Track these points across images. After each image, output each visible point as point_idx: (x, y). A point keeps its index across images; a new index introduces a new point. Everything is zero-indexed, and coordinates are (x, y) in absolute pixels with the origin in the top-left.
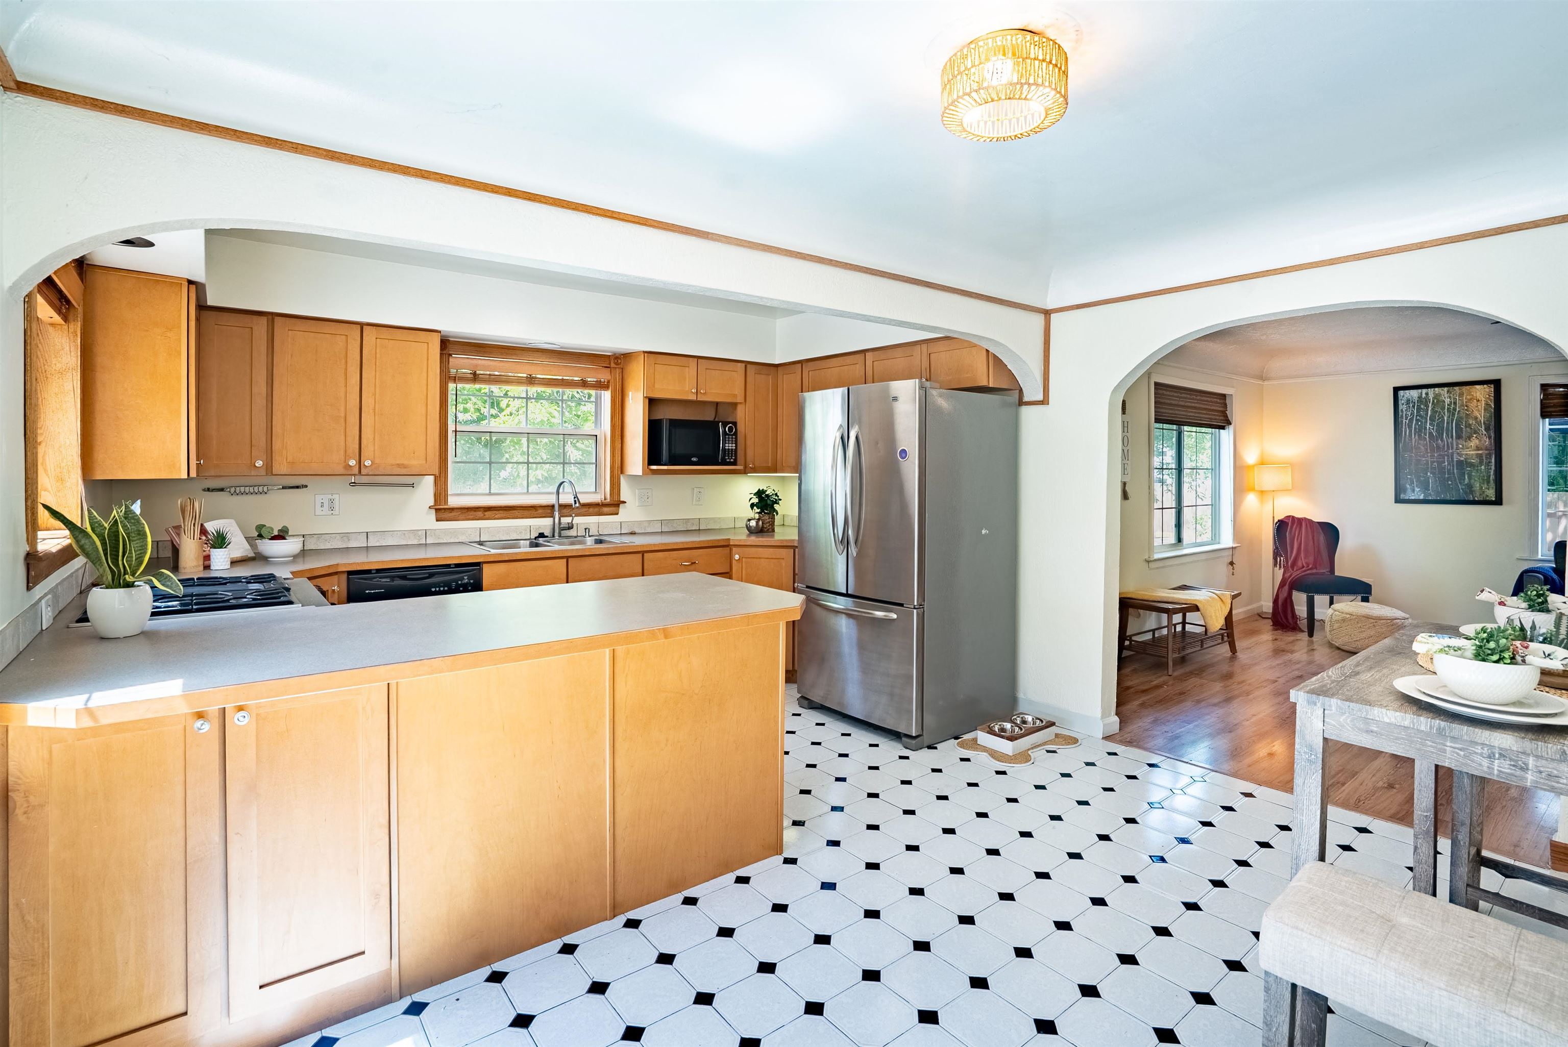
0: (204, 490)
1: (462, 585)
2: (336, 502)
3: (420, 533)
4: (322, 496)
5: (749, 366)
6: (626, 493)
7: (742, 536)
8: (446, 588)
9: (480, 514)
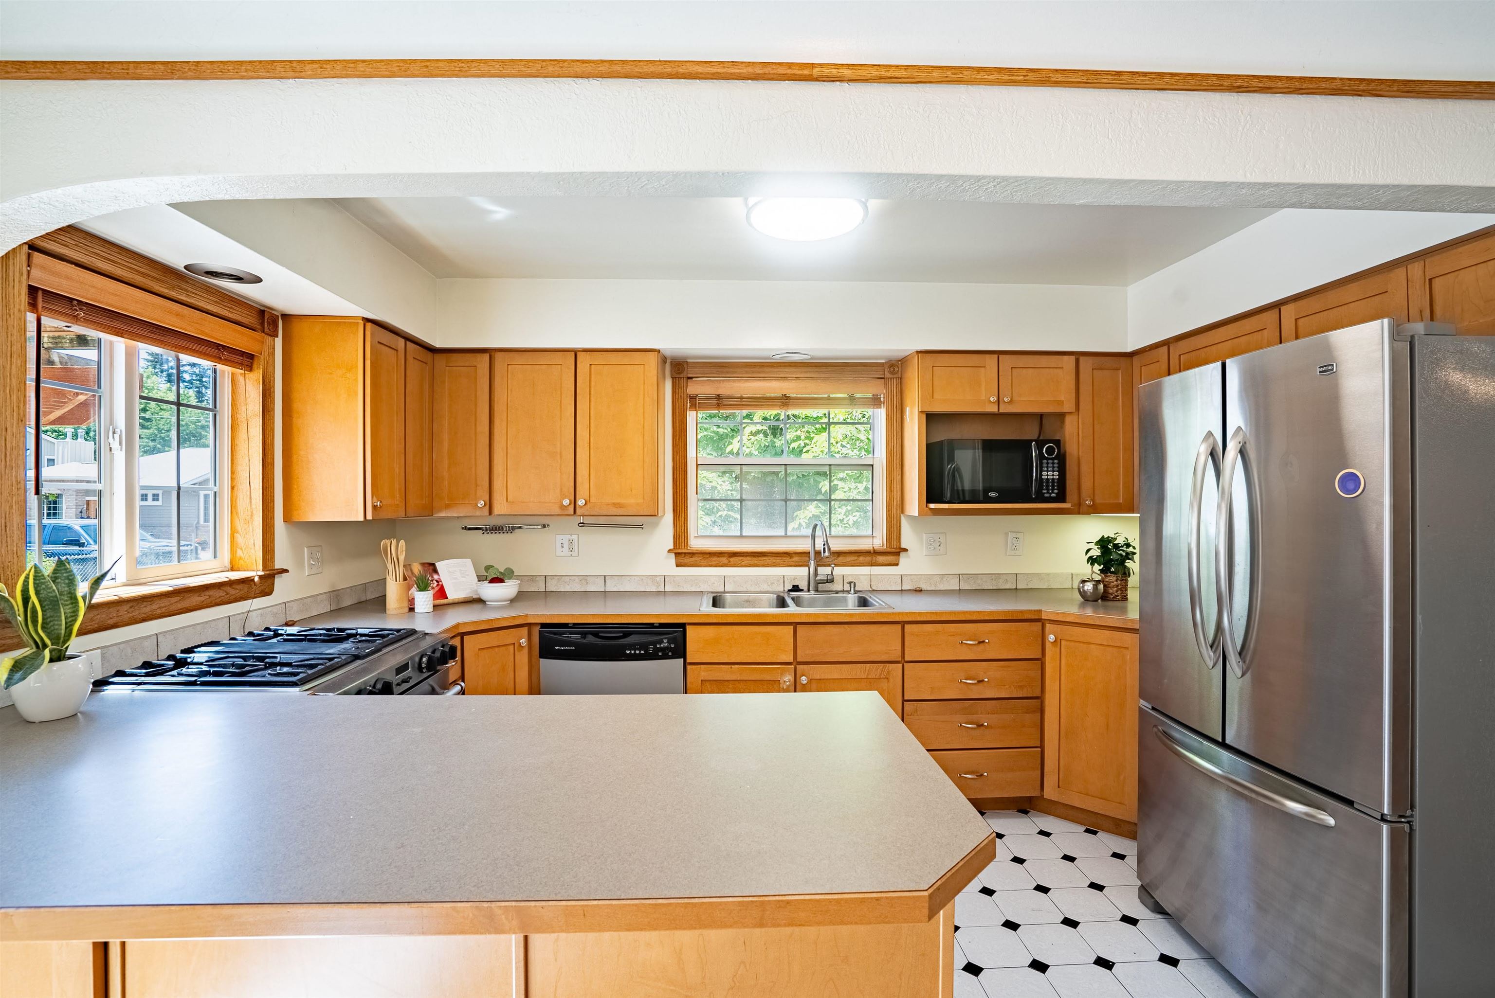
0: (463, 528)
1: (661, 649)
2: (575, 543)
3: (658, 579)
4: (562, 537)
5: (1082, 359)
6: (908, 538)
7: (1072, 608)
8: (642, 652)
9: (724, 560)
